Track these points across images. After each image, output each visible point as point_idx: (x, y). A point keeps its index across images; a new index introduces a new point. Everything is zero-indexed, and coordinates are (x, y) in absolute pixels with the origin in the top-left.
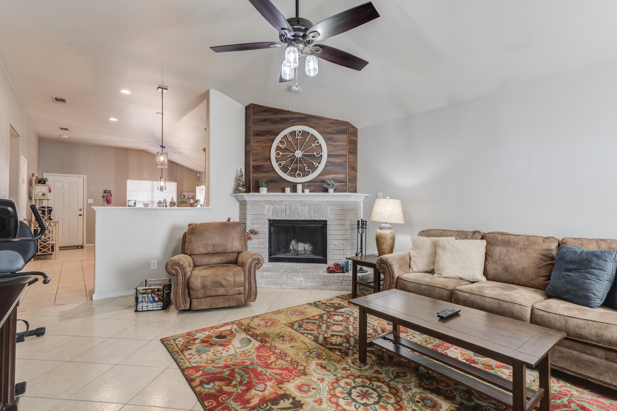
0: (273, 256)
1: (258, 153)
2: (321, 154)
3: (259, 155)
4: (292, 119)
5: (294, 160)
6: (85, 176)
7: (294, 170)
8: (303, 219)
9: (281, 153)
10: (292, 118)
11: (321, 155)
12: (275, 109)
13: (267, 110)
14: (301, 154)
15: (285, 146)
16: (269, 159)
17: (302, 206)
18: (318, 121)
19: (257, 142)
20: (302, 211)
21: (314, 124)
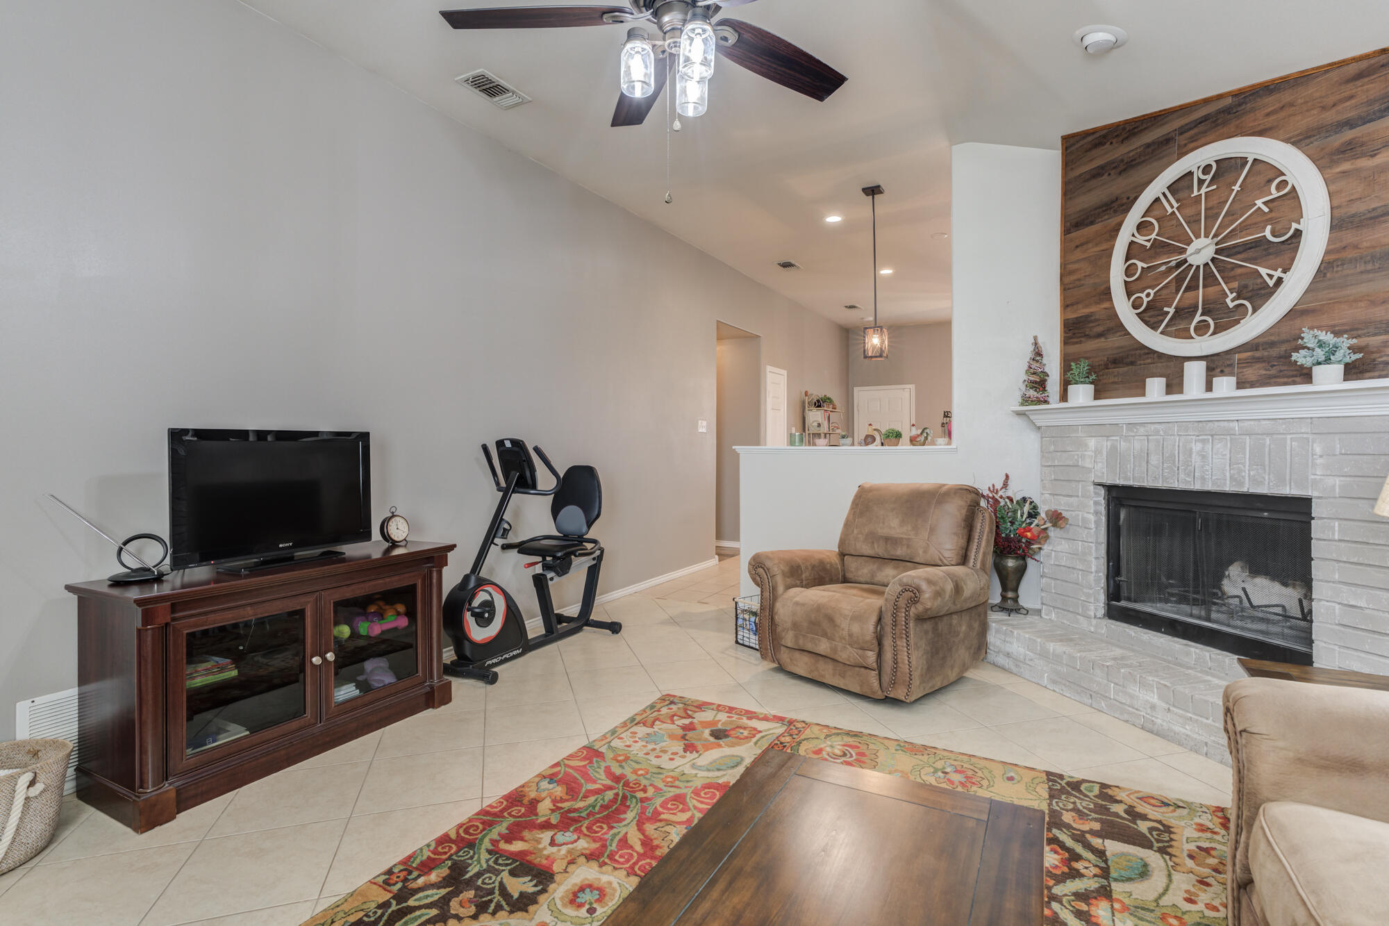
0: (1123, 603)
1: (1079, 280)
2: (1294, 226)
3: (1083, 285)
4: (1181, 134)
5: (1185, 277)
6: (912, 387)
7: (1185, 313)
8: (1209, 487)
9: (1140, 265)
10: (1182, 131)
11: (1298, 233)
12: (1127, 122)
13: (1104, 136)
14: (1212, 249)
15: (1153, 236)
16: (1106, 294)
17: (1203, 441)
18: (1286, 97)
19: (1077, 247)
20: (1204, 457)
21: (1268, 115)
